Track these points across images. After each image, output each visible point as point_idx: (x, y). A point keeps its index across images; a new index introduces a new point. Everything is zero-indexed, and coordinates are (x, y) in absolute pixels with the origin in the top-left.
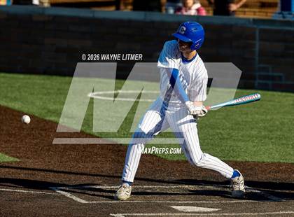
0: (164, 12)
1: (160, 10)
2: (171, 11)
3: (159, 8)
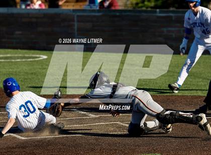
0: (18, 7)
1: (16, 6)
2: (23, 7)
3: (14, 5)
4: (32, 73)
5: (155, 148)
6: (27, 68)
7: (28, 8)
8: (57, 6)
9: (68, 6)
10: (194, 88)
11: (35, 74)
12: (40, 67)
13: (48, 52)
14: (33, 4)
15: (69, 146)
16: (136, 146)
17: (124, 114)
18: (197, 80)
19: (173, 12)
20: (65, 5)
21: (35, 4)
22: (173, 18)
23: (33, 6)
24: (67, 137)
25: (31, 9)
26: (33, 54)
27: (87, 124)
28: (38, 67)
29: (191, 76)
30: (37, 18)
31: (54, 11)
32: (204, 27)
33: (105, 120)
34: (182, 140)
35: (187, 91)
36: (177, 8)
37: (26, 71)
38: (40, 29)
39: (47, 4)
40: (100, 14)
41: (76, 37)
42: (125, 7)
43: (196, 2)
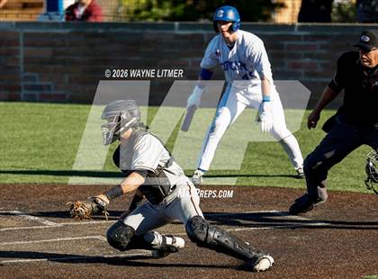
9: (6, 15)
27: (40, 239)
32: (245, 68)
33: (75, 232)
40: (68, 31)
41: (22, 75)
42: (114, 16)
43: (233, 22)
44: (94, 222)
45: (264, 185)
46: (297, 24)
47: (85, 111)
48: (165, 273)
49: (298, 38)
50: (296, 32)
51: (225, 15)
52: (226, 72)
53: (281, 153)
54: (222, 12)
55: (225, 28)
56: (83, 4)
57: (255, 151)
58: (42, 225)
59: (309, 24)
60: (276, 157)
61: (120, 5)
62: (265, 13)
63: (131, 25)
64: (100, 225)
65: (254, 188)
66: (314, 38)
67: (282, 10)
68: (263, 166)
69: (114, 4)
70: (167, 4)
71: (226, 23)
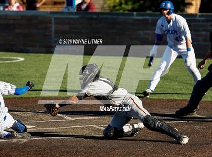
4: (9, 75)
5: (130, 152)
6: (3, 70)
7: (6, 9)
8: (35, 8)
9: (45, 8)
10: (169, 92)
11: (12, 76)
12: (17, 69)
13: (25, 54)
14: (11, 6)
15: (45, 149)
16: (111, 149)
17: (100, 117)
18: (173, 83)
19: (150, 15)
20: (42, 7)
21: (13, 6)
22: (150, 22)
23: (11, 8)
24: (43, 140)
25: (9, 11)
26: (10, 56)
27: (63, 126)
28: (15, 69)
29: (167, 79)
30: (14, 20)
31: (31, 13)
32: (177, 34)
33: (81, 123)
34: (157, 144)
35: (163, 95)
36: (154, 11)
37: (3, 73)
38: (17, 31)
39: (25, 6)
40: (77, 16)
41: (54, 39)
42: (102, 9)
43: (170, 9)
44: (92, 118)
45: (181, 99)
46: (199, 14)
47: (87, 59)
48: (129, 144)
49: (199, 21)
50: (198, 18)
51: (166, 5)
52: (167, 36)
53: (190, 82)
54: (164, 3)
55: (165, 12)
56: (86, 2)
57: (177, 81)
58: (64, 119)
59: (205, 14)
60: (187, 84)
61: (105, 3)
62: (182, 8)
63: (111, 13)
64: (95, 119)
65: (176, 100)
66: (207, 21)
67: (191, 6)
68: (181, 89)
69: (102, 2)
70: (130, 3)
71: (166, 9)
